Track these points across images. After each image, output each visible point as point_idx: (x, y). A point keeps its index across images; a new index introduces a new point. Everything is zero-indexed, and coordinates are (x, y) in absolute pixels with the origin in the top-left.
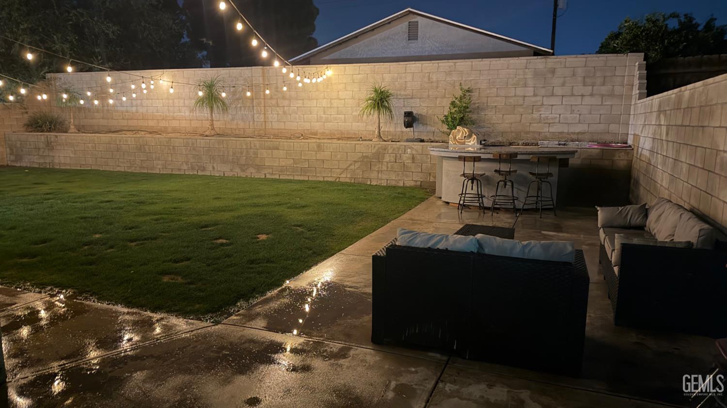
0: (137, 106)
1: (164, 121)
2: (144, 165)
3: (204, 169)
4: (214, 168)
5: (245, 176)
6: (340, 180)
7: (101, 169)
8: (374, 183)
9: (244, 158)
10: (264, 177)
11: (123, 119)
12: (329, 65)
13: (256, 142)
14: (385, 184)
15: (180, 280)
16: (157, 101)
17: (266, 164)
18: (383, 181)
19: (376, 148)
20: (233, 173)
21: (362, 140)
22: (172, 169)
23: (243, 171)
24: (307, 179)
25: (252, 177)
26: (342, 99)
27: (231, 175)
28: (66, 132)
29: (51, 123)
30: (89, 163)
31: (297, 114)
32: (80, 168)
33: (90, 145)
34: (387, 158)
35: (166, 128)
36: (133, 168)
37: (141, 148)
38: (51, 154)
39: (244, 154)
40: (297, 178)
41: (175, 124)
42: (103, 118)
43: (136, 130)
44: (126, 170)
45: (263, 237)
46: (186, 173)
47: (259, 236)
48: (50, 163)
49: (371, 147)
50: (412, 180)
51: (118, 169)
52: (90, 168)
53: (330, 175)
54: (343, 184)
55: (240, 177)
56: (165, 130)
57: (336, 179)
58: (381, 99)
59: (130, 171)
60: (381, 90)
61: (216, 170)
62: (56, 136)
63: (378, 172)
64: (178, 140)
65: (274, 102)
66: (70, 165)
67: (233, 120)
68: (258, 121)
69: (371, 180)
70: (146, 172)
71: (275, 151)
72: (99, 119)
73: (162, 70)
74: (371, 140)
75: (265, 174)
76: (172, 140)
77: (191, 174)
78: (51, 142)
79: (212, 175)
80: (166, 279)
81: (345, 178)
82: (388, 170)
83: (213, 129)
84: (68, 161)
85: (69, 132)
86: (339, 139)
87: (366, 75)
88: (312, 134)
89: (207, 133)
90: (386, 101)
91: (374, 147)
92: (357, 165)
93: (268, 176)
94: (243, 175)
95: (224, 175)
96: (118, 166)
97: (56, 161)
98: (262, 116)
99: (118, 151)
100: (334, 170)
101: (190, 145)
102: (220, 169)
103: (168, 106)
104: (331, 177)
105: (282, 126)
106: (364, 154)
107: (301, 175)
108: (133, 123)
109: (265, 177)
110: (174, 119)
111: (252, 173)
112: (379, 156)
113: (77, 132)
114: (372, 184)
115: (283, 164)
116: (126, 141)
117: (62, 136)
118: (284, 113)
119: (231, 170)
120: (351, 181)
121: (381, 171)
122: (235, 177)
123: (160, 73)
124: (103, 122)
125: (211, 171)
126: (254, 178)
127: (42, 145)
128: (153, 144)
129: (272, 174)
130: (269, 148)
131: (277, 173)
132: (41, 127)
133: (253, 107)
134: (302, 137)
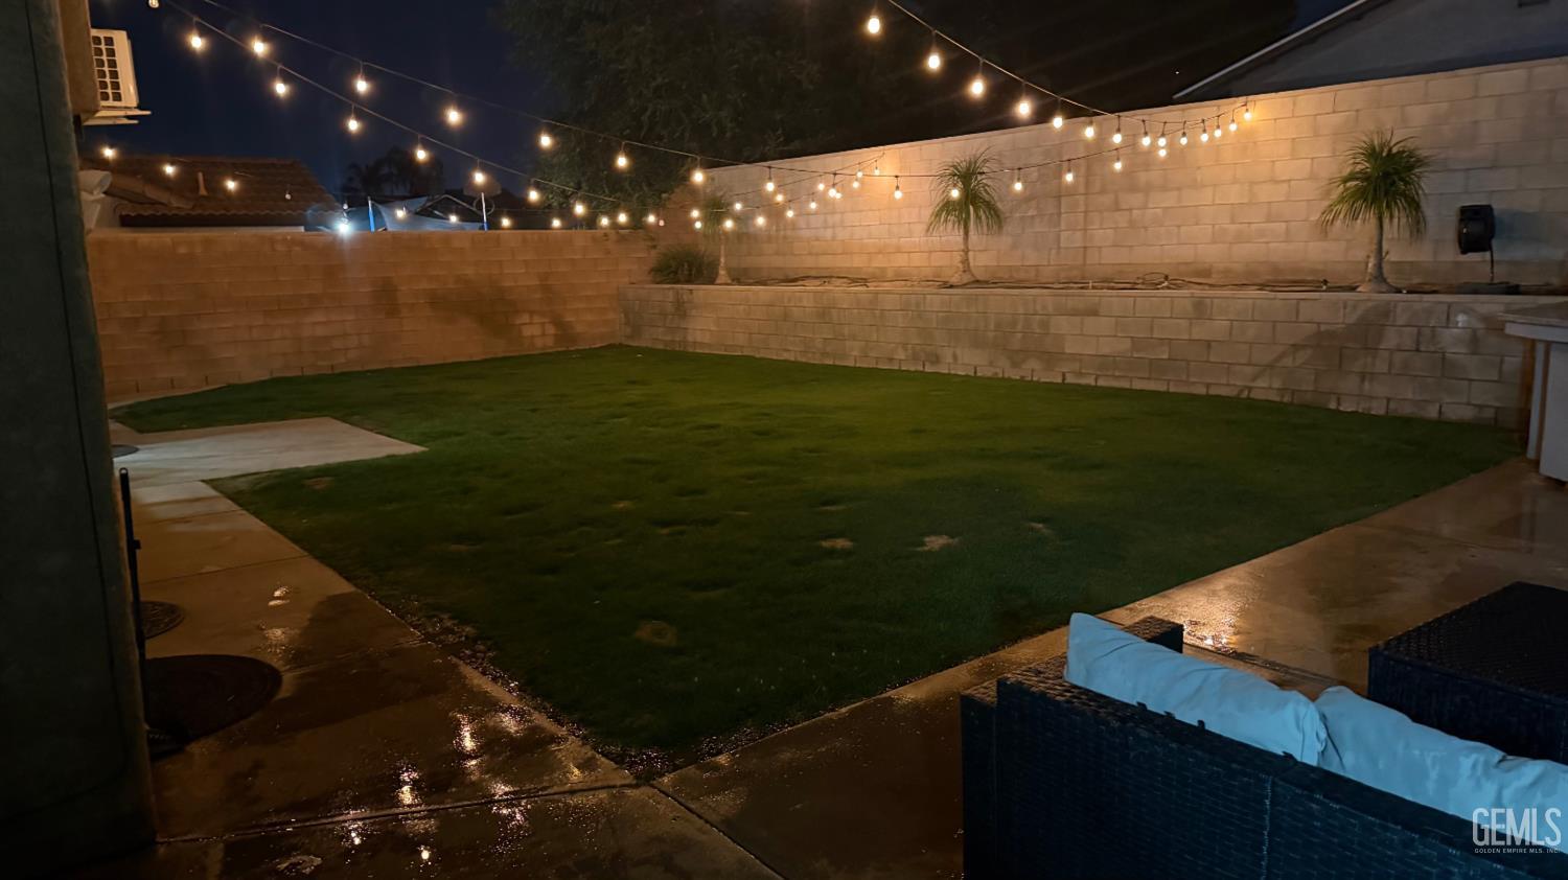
2: (828, 349)
3: (937, 360)
4: (955, 357)
5: (1018, 378)
6: (1252, 396)
7: (757, 356)
8: (1347, 406)
9: (1019, 335)
10: (1061, 381)
11: (810, 254)
12: (1251, 97)
17: (1067, 351)
18: (1374, 404)
19: (1359, 312)
20: (993, 370)
21: (1330, 290)
22: (878, 358)
23: (1015, 365)
24: (1163, 388)
25: (1035, 379)
26: (1284, 181)
27: (989, 375)
28: (712, 282)
30: (739, 343)
32: (724, 353)
33: (742, 307)
34: (1391, 340)
36: (810, 355)
38: (683, 326)
40: (1138, 385)
43: (825, 277)
44: (800, 359)
45: (935, 542)
46: (903, 368)
48: (680, 342)
49: (1345, 308)
51: (785, 356)
52: (739, 354)
53: (1224, 381)
54: (1251, 405)
55: (1009, 379)
57: (1241, 391)
58: (1386, 175)
59: (804, 360)
60: (1390, 150)
61: (960, 362)
62: (692, 291)
63: (1363, 377)
64: (892, 296)
65: (1107, 199)
66: (709, 346)
67: (1014, 246)
68: (1066, 248)
69: (1339, 399)
70: (831, 363)
71: (1090, 321)
72: (770, 255)
73: (882, 147)
74: (1353, 289)
75: (1064, 375)
76: (881, 297)
77: (913, 369)
78: (684, 303)
79: (953, 372)
81: (1266, 388)
82: (1393, 371)
84: (707, 339)
85: (718, 281)
86: (1262, 286)
87: (1354, 113)
88: (1199, 274)
89: (954, 280)
90: (1402, 179)
91: (1355, 307)
92: (1302, 356)
93: (1070, 379)
94: (1015, 375)
95: (975, 373)
96: (785, 350)
97: (690, 339)
98: (1079, 234)
99: (785, 320)
100: (1238, 368)
101: (913, 308)
102: (965, 361)
103: (890, 224)
104: (1228, 385)
106: (1323, 328)
107: (1149, 379)
109: (1063, 379)
111: (1034, 370)
112: (1367, 332)
113: (729, 281)
114: (1341, 409)
115: (1106, 350)
116: (802, 300)
117: (701, 291)
119: (991, 364)
120: (1283, 396)
121: (1372, 374)
122: (998, 379)
125: (949, 364)
126: (1038, 382)
127: (670, 308)
128: (844, 306)
129: (1080, 374)
130: (1075, 313)
131: (1091, 371)
132: (676, 273)
133: (1059, 214)
134: (1166, 284)
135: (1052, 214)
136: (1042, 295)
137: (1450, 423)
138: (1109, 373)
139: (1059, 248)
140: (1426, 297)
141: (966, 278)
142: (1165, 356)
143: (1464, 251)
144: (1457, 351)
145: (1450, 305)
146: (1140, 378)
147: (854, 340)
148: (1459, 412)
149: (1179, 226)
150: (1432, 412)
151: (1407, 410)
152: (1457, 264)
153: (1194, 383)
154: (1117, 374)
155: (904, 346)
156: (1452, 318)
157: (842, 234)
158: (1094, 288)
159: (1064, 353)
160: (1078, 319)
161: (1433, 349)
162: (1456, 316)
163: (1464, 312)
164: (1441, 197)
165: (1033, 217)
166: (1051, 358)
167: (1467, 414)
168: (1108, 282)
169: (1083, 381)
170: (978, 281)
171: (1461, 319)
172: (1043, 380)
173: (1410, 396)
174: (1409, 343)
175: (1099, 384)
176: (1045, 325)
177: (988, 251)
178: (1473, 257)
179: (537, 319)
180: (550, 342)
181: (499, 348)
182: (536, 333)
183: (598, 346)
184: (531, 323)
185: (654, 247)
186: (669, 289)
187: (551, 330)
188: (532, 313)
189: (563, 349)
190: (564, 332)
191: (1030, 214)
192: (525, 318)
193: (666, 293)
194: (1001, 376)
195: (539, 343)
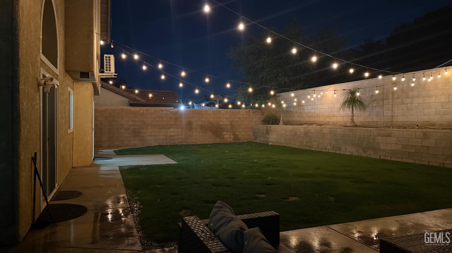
0: (315, 109)
1: (328, 118)
3: (340, 149)
5: (366, 156)
9: (366, 142)
10: (379, 158)
11: (307, 117)
16: (325, 105)
20: (358, 154)
23: (365, 152)
29: (273, 120)
30: (283, 142)
31: (418, 109)
36: (302, 146)
38: (268, 137)
39: (366, 139)
41: (334, 119)
43: (311, 124)
44: (299, 147)
48: (267, 141)
51: (295, 146)
54: (444, 169)
55: (363, 157)
61: (347, 150)
62: (270, 126)
67: (370, 115)
68: (386, 116)
70: (308, 149)
71: (389, 138)
72: (296, 117)
73: (329, 86)
75: (380, 156)
78: (268, 130)
79: (345, 153)
83: (353, 122)
84: (274, 140)
85: (279, 124)
93: (382, 157)
95: (352, 154)
97: (270, 140)
98: (390, 112)
99: (295, 135)
100: (439, 156)
101: (333, 133)
103: (331, 108)
105: (404, 119)
111: (370, 154)
113: (283, 124)
118: (408, 109)
119: (357, 151)
127: (265, 131)
130: (383, 136)
131: (389, 155)
132: (268, 122)
133: (384, 105)
136: (373, 130)
138: (395, 156)
142: (414, 151)
146: (405, 158)
153: (424, 161)
154: (398, 156)
155: (330, 144)
157: (317, 111)
159: (380, 149)
160: (385, 138)
165: (375, 106)
166: (376, 150)
169: (386, 158)
170: (356, 125)
172: (373, 157)
175: (392, 160)
176: (374, 139)
177: (360, 116)
180: (232, 140)
181: (218, 141)
182: (228, 137)
183: (245, 141)
184: (227, 134)
185: (263, 114)
187: (232, 136)
189: (235, 142)
190: (236, 137)
194: (360, 155)
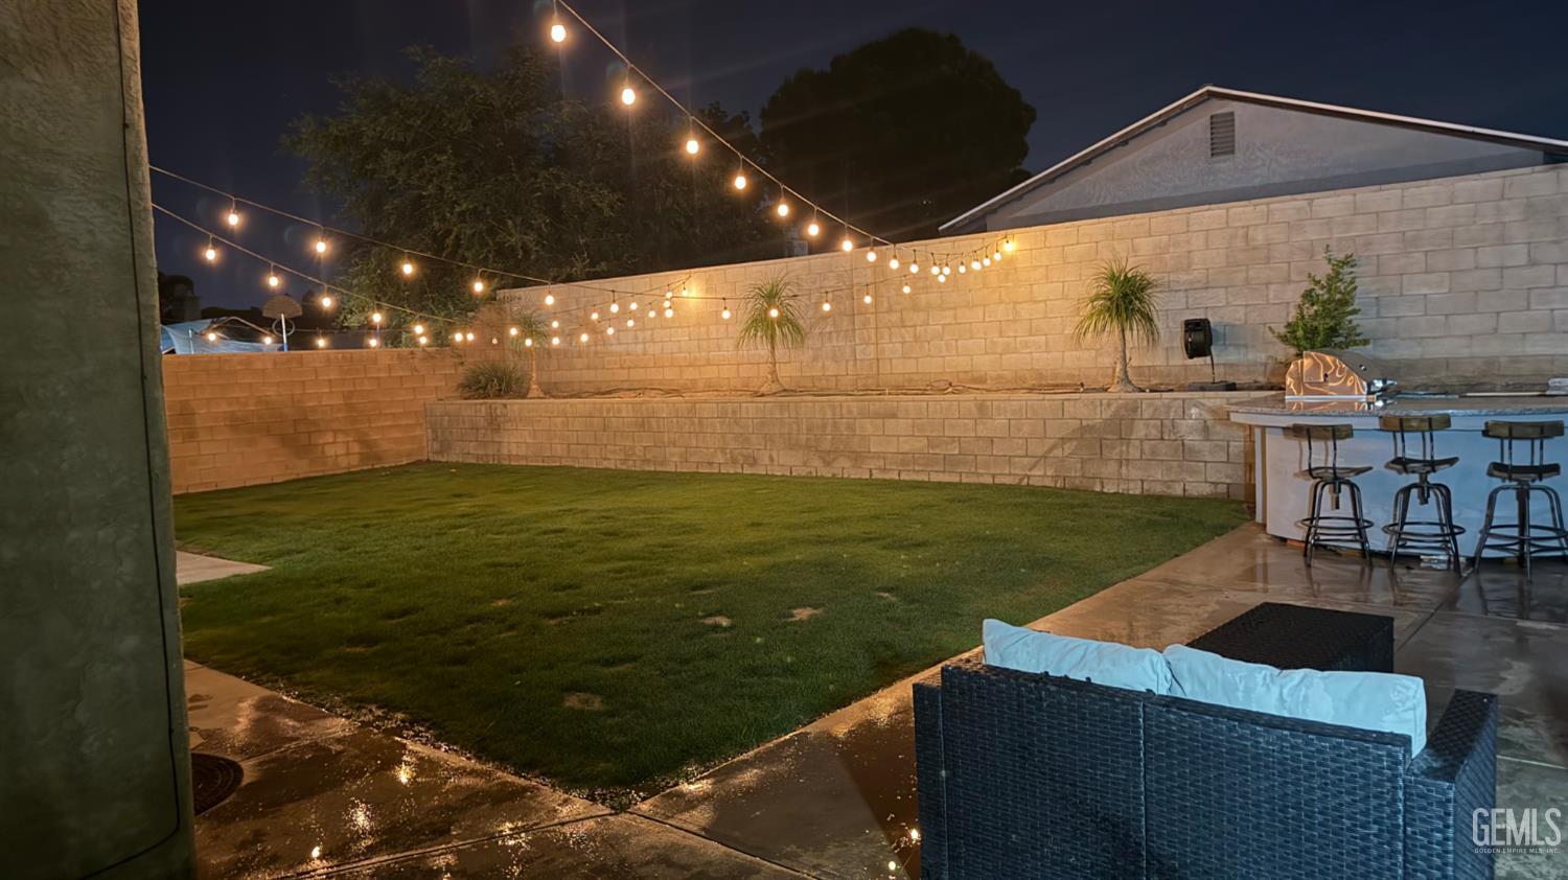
0: (644, 343)
1: (691, 369)
2: (648, 457)
3: (754, 462)
4: (771, 459)
5: (830, 475)
6: (1031, 483)
7: (577, 466)
8: (1110, 489)
9: (829, 437)
10: (868, 477)
11: (622, 368)
12: (1009, 231)
13: (853, 405)
14: (1138, 492)
15: (597, 704)
16: (680, 330)
17: (872, 450)
18: (1132, 485)
19: (1113, 409)
20: (808, 470)
21: (1084, 392)
22: (698, 463)
23: (828, 464)
24: (957, 480)
25: (845, 476)
26: (1040, 302)
27: (804, 474)
28: (524, 397)
29: (500, 380)
30: (557, 453)
31: (942, 340)
32: (541, 464)
33: (559, 420)
34: (1140, 431)
35: (694, 381)
36: (631, 463)
37: (643, 424)
38: (497, 439)
39: (829, 429)
40: (935, 478)
41: (711, 373)
42: (588, 368)
43: (640, 389)
44: (620, 466)
45: (802, 614)
46: (723, 471)
47: (795, 612)
48: (493, 455)
49: (1101, 404)
50: (1206, 482)
51: (605, 464)
52: (558, 464)
53: (1007, 472)
54: (1033, 491)
55: (822, 477)
56: (692, 387)
57: (1022, 480)
58: (1125, 295)
59: (624, 467)
60: (1126, 276)
61: (776, 463)
62: (505, 406)
63: (1120, 462)
64: (708, 405)
65: (895, 317)
66: (526, 458)
67: (815, 359)
68: (861, 360)
69: (1102, 483)
70: (652, 469)
71: (890, 422)
72: (581, 369)
73: (688, 271)
74: (1106, 390)
75: (871, 472)
76: (698, 406)
77: (732, 471)
78: (497, 416)
79: (770, 473)
80: (573, 701)
81: (1042, 476)
82: (1144, 457)
83: (775, 380)
84: (523, 451)
85: (529, 396)
86: (1031, 390)
87: (1094, 245)
88: (975, 380)
89: (764, 390)
90: (1137, 298)
91: (1109, 405)
92: (1069, 448)
93: (877, 475)
94: (826, 473)
95: (791, 473)
96: (605, 459)
97: (505, 451)
98: (872, 347)
99: (604, 431)
100: (1017, 459)
101: (730, 416)
102: (783, 462)
103: (699, 340)
104: (1010, 474)
105: (910, 367)
106: (1084, 423)
107: (944, 472)
108: (638, 375)
109: (871, 475)
110: (709, 363)
111: (844, 468)
112: (1120, 426)
113: (542, 395)
114: (1105, 490)
115: (906, 448)
116: (619, 411)
117: (514, 405)
118: (916, 338)
119: (805, 464)
120: (1056, 482)
121: (1128, 460)
122: (812, 478)
123: (684, 277)
124: (589, 375)
125: (766, 465)
126: (848, 478)
127: (482, 422)
128: (664, 415)
129: (885, 470)
130: (878, 416)
131: (894, 467)
132: (485, 388)
133: (854, 330)
134: (950, 390)
135: (847, 330)
136: (847, 401)
137: (1191, 498)
138: (911, 468)
139: (856, 360)
140: (1165, 395)
141: (775, 387)
142: (957, 452)
143: (1191, 357)
144: (1193, 439)
145: (1184, 400)
146: (936, 472)
147: (675, 446)
148: (1198, 487)
149: (957, 340)
150: (1178, 490)
151: (1158, 489)
152: (1186, 367)
153: (982, 474)
154: (917, 468)
155: (723, 450)
156: (1187, 412)
157: (653, 349)
158: (890, 394)
159: (869, 452)
160: (880, 421)
161: (1173, 437)
162: (1189, 409)
163: (1195, 406)
164: (1170, 312)
165: (830, 333)
166: (857, 458)
167: (1206, 490)
168: (900, 389)
169: (887, 476)
170: (785, 390)
171: (1194, 411)
172: (852, 476)
173: (1159, 477)
174: (1154, 433)
175: (902, 478)
176: (850, 427)
177: (792, 364)
178: (1198, 361)
179: (340, 438)
180: (354, 460)
181: (303, 468)
182: (339, 453)
183: (404, 462)
184: (334, 443)
185: (462, 363)
186: (481, 404)
187: (355, 448)
188: (335, 432)
189: (370, 467)
190: (369, 451)
191: (828, 330)
192: (329, 438)
193: (478, 408)
194: (814, 474)
195: (343, 462)
